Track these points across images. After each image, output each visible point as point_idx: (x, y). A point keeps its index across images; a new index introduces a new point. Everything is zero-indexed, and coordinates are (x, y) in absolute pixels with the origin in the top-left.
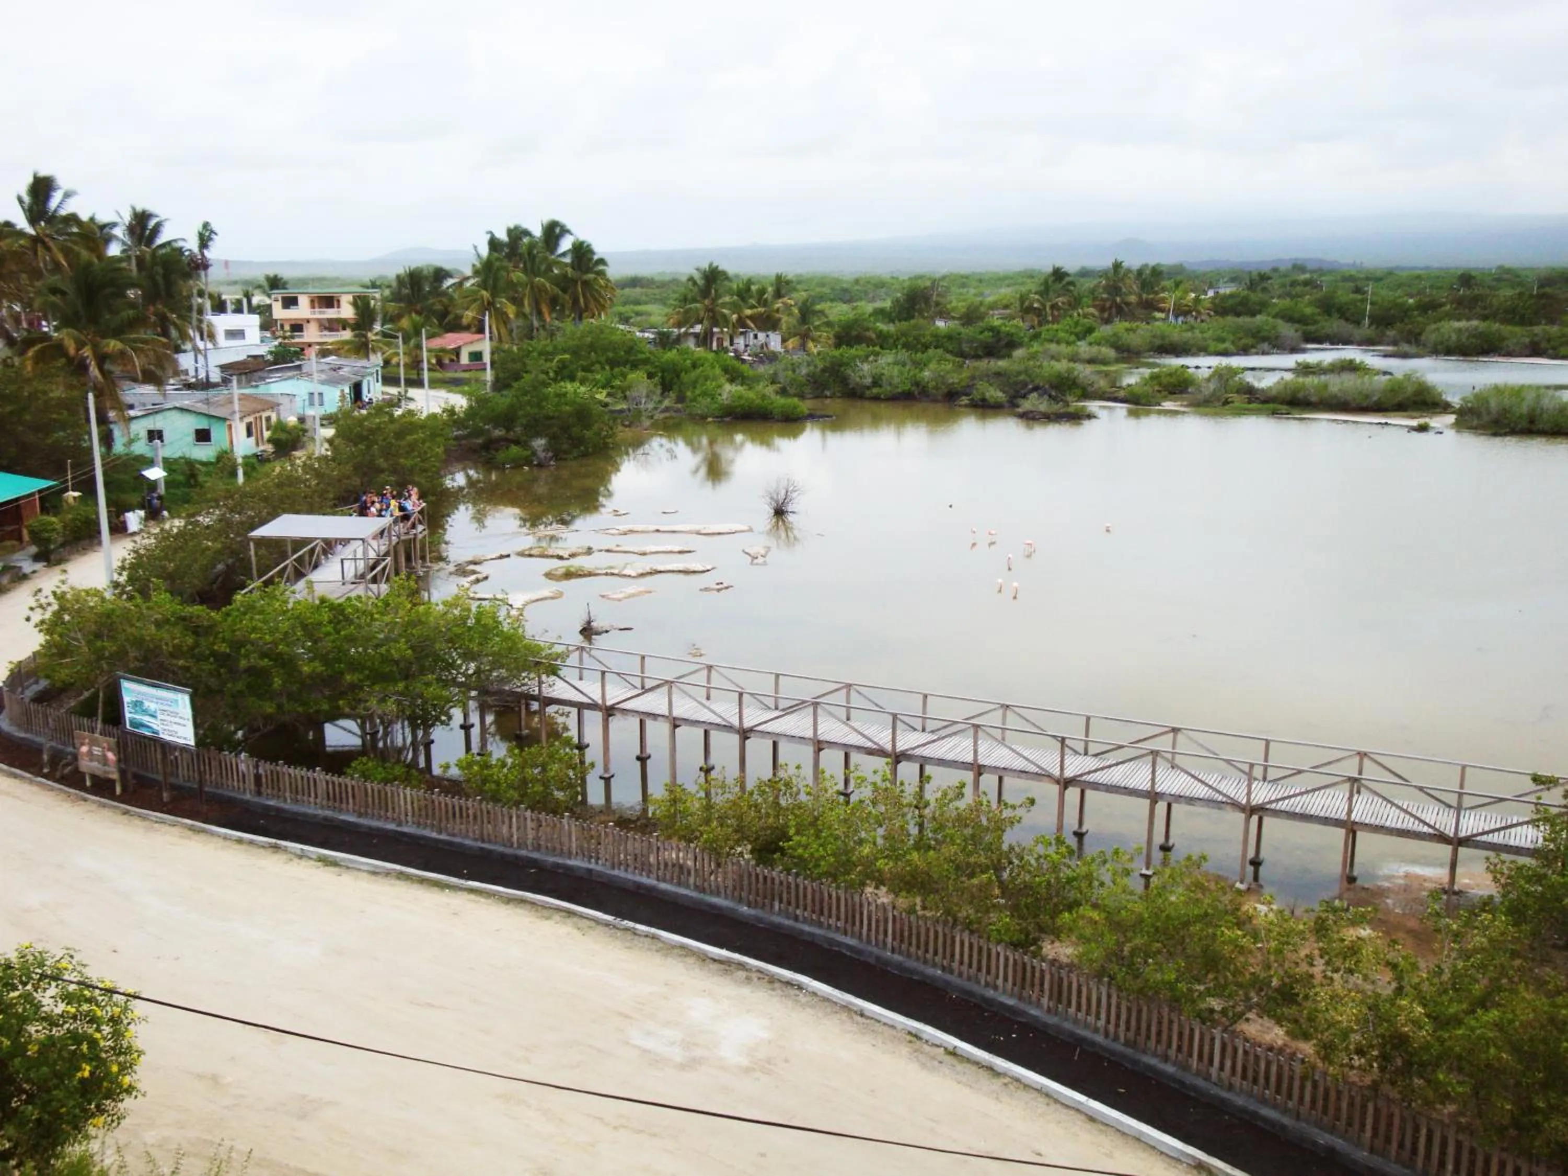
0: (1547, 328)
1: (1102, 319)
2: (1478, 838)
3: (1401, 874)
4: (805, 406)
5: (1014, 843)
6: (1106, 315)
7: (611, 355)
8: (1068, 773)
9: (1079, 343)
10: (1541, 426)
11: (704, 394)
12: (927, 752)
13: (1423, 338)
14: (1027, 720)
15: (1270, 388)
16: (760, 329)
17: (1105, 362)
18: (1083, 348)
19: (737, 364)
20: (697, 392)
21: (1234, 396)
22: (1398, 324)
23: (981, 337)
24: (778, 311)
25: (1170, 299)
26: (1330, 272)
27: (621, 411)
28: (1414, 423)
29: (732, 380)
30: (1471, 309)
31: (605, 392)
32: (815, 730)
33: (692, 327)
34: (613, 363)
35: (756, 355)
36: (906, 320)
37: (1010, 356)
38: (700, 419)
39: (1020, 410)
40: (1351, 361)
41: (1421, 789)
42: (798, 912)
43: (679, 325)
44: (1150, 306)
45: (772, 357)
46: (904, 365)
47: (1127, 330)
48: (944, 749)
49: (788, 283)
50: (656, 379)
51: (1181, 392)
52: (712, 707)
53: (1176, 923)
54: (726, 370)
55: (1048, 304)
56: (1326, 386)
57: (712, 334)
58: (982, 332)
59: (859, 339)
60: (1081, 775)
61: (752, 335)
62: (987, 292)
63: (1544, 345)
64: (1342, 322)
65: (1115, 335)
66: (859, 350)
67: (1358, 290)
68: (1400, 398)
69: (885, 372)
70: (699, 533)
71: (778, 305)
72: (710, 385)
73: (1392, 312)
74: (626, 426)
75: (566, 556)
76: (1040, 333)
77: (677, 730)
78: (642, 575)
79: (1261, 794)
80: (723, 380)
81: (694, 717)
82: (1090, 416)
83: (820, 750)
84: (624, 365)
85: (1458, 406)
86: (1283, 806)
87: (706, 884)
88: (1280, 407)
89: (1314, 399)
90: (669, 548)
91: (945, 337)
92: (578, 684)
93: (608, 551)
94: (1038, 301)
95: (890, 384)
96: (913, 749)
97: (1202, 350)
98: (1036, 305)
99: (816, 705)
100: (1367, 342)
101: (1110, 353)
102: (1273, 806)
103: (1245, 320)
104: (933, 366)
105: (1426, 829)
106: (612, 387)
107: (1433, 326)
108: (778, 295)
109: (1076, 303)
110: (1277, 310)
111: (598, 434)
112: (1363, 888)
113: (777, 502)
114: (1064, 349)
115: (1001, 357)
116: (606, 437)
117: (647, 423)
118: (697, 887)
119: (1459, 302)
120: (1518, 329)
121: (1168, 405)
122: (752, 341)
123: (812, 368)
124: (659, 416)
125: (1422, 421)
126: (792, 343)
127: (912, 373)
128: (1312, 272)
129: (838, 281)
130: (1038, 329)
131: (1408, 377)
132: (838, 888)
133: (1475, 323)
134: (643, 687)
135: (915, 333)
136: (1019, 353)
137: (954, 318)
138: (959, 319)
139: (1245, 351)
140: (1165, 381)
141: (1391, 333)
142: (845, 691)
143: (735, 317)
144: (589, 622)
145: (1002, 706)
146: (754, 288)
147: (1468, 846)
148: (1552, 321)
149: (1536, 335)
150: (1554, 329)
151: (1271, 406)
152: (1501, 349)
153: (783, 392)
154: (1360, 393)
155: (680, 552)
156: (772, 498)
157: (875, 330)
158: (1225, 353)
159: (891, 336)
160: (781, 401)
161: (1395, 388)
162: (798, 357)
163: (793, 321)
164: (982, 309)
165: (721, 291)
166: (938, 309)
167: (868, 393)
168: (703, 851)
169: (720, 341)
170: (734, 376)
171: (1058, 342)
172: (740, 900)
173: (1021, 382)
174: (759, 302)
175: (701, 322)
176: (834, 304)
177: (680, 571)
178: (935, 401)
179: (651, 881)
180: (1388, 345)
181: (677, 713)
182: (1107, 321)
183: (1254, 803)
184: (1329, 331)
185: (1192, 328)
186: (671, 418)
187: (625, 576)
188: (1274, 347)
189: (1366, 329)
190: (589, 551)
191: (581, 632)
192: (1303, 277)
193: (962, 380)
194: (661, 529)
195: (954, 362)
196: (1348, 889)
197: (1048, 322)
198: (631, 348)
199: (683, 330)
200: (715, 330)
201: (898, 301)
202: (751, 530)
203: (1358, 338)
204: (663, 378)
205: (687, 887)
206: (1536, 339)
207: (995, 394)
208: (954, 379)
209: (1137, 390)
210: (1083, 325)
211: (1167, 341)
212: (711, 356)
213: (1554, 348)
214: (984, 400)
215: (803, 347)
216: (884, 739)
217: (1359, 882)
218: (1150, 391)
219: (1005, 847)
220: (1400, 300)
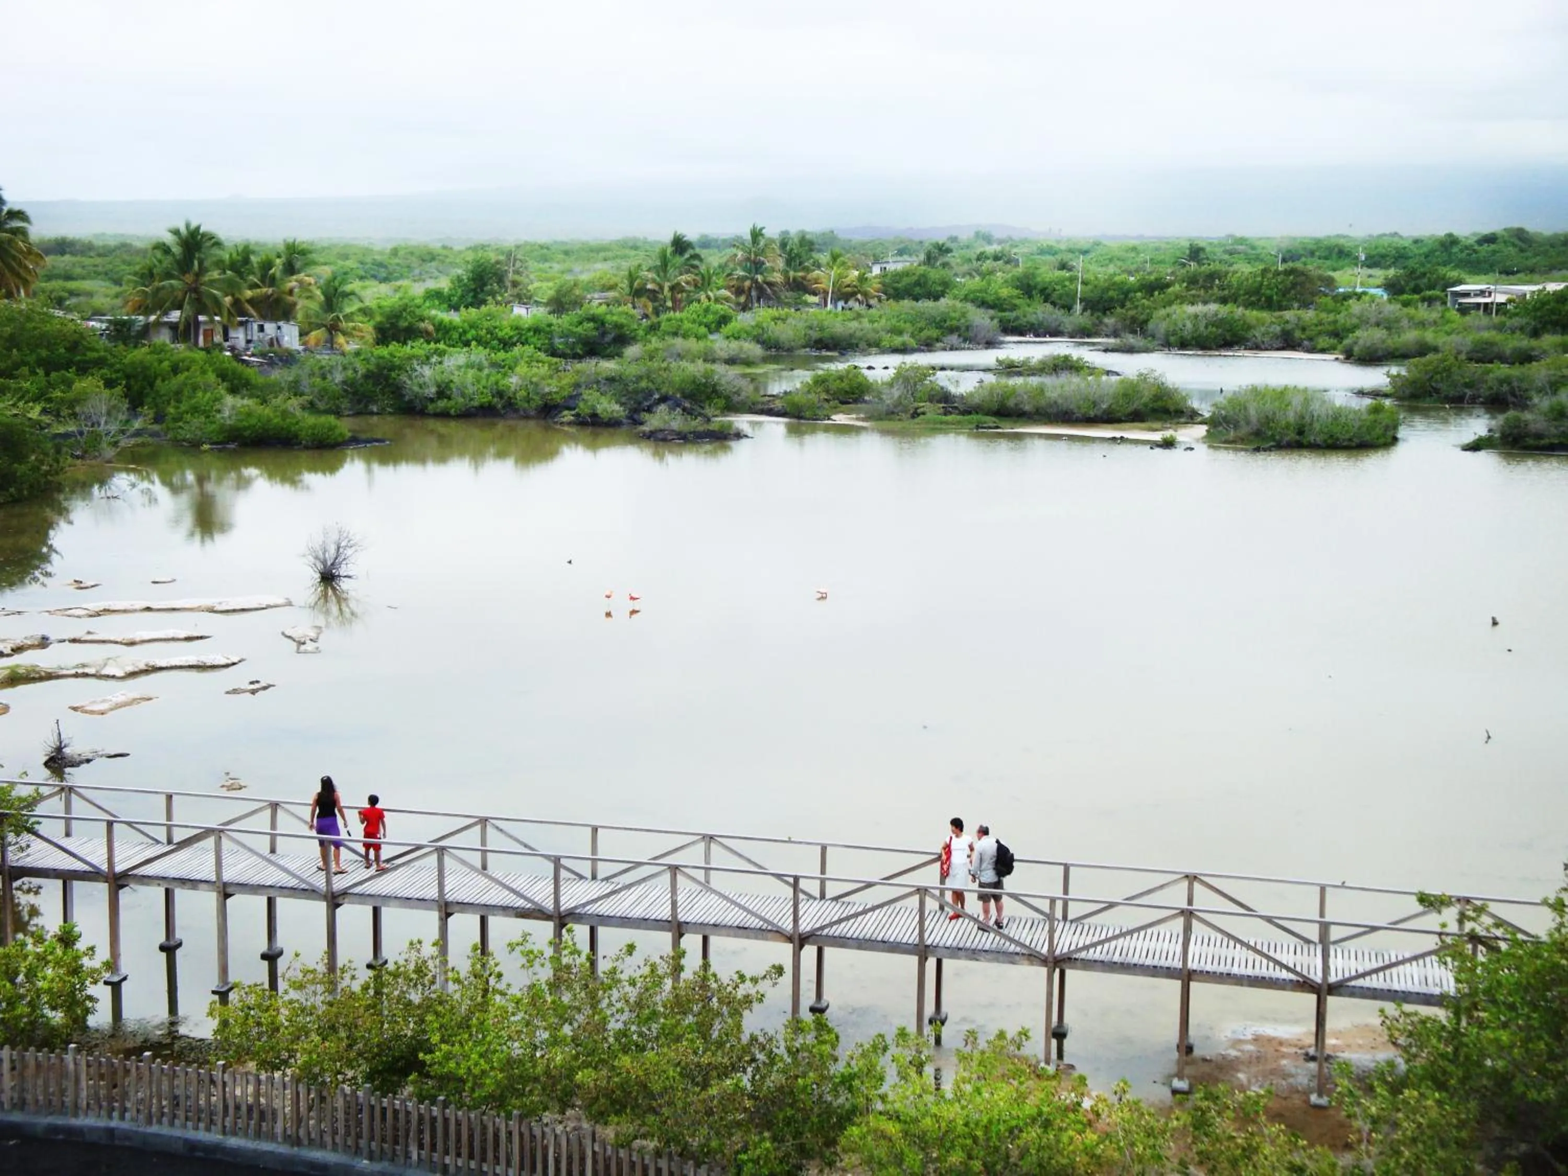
0: (1300, 312)
1: (738, 304)
2: (1353, 983)
3: (1250, 1037)
4: (344, 426)
5: (757, 1033)
6: (742, 299)
7: (44, 353)
8: (805, 926)
9: (711, 337)
10: (1312, 438)
11: (195, 410)
12: (604, 908)
13: (1151, 326)
14: (740, 856)
15: (971, 395)
16: (264, 317)
17: (748, 363)
18: (719, 343)
19: (240, 367)
20: (183, 407)
21: (926, 406)
22: (1119, 310)
23: (579, 329)
24: (291, 292)
25: (825, 277)
26: (1024, 241)
27: (67, 436)
28: (1157, 436)
29: (233, 391)
30: (1206, 289)
31: (38, 409)
32: (441, 885)
33: (166, 313)
34: (50, 366)
35: (263, 355)
36: (472, 305)
37: (620, 355)
38: (194, 446)
39: (646, 428)
40: (1067, 358)
41: (1269, 920)
42: (447, 1160)
43: (147, 312)
44: (800, 287)
45: (288, 359)
46: (480, 369)
47: (775, 319)
48: (627, 903)
49: (303, 253)
50: (118, 390)
51: (856, 401)
52: (281, 862)
53: (1002, 1127)
54: (223, 375)
55: (667, 286)
56: (1041, 390)
57: (197, 324)
58: (580, 323)
59: (410, 334)
60: (822, 928)
61: (255, 327)
62: (577, 268)
63: (1298, 334)
64: (1049, 307)
65: (759, 325)
66: (417, 347)
67: (1063, 266)
68: (1136, 405)
69: (456, 379)
70: (212, 610)
71: (292, 283)
72: (202, 398)
73: (1111, 293)
74: (78, 457)
75: (7, 651)
76: (659, 323)
77: (229, 901)
78: (133, 675)
79: (1067, 941)
80: (222, 390)
81: (255, 880)
82: (739, 436)
83: (449, 915)
84: (67, 367)
85: (1207, 415)
86: (1095, 954)
87: (302, 1132)
88: (988, 418)
89: (1027, 408)
90: (170, 633)
91: (529, 330)
92: (65, 842)
93: (74, 641)
94: (654, 281)
95: (463, 395)
96: (584, 905)
97: (874, 345)
98: (649, 286)
99: (441, 851)
100: (1082, 333)
101: (756, 350)
102: (1083, 955)
103: (926, 305)
104: (521, 369)
105: (1285, 975)
106: (50, 400)
107: (1163, 312)
108: (290, 269)
109: (704, 283)
110: (964, 292)
111: (35, 469)
112: (1205, 1060)
113: (324, 562)
114: (692, 344)
115: (609, 357)
116: (47, 473)
117: (110, 453)
118: (287, 1138)
119: (1192, 281)
120: (1265, 315)
121: (840, 419)
122: (256, 335)
123: (350, 373)
124: (125, 442)
125: (1168, 433)
126: (316, 335)
127: (493, 379)
128: (1000, 242)
129: (367, 251)
130: (654, 319)
131: (1143, 377)
132: (509, 1117)
133: (1213, 307)
134: (170, 842)
135: (486, 324)
136: (632, 351)
137: (537, 303)
138: (546, 304)
139: (928, 346)
140: (834, 386)
141: (1109, 321)
142: (478, 828)
143: (228, 300)
144: (59, 749)
145: (704, 837)
146: (253, 259)
147: (1340, 995)
148: (1305, 305)
149: (1287, 322)
150: (1309, 315)
151: (974, 417)
152: (1248, 340)
153: (311, 407)
154: (1086, 399)
155: (189, 639)
156: (316, 558)
157: (432, 319)
158: (903, 350)
159: (455, 328)
160: (311, 420)
161: (1130, 390)
162: (324, 358)
163: (314, 306)
164: (577, 292)
165: (207, 264)
166: (516, 291)
167: (431, 408)
168: (298, 1081)
169: (209, 334)
170: (237, 385)
171: (685, 336)
172: (357, 1151)
173: (643, 390)
174: (263, 280)
175: (180, 307)
176: (367, 283)
177: (191, 667)
178: (527, 417)
179: (213, 1137)
180: (1107, 336)
181: (227, 876)
182: (745, 308)
183: (1058, 952)
184: (1032, 319)
185: (859, 316)
186: (143, 445)
187: (108, 677)
188: (965, 340)
189: (1078, 316)
190: (44, 643)
191: (46, 764)
192: (991, 249)
193: (562, 388)
194: (154, 605)
195: (550, 365)
196: (1187, 1063)
197: (668, 309)
198: (76, 343)
199: (153, 318)
200: (201, 318)
201: (459, 279)
202: (289, 604)
203: (1069, 328)
204: (128, 387)
205: (272, 1137)
206: (1289, 327)
207: (609, 406)
208: (551, 387)
209: (799, 399)
210: (716, 313)
211: (826, 334)
212: (200, 355)
213: (1311, 339)
214: (594, 415)
215: (330, 343)
216: (543, 895)
217: (1197, 1052)
218: (816, 400)
219: (745, 1039)
220: (1117, 279)
